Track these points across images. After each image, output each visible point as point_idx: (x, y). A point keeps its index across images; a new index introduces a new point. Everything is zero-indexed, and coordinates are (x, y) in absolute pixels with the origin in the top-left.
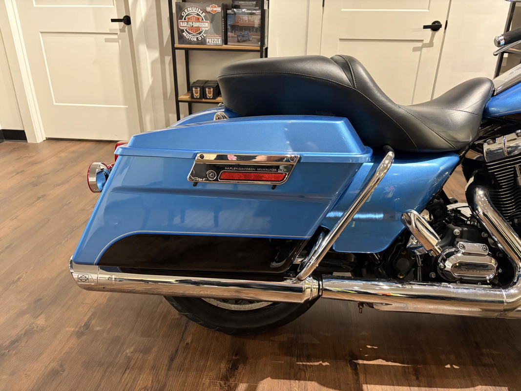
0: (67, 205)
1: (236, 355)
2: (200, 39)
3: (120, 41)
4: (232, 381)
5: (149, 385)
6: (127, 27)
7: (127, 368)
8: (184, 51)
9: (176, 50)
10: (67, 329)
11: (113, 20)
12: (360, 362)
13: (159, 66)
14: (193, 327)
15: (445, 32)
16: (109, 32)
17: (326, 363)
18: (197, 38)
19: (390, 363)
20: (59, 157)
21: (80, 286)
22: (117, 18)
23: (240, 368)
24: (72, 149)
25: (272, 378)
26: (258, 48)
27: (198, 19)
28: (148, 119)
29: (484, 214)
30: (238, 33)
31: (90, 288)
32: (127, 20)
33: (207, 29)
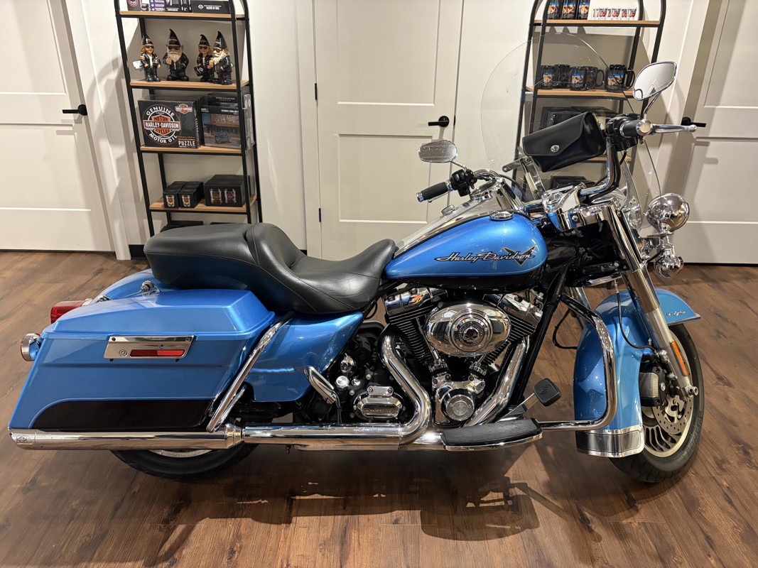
0: (12, 345)
1: (181, 499)
2: (170, 141)
3: (76, 133)
4: (172, 524)
5: (92, 533)
6: (83, 117)
7: (72, 519)
8: (157, 154)
9: (143, 154)
10: (14, 486)
11: (65, 112)
12: (298, 497)
13: (127, 164)
14: (142, 476)
15: (454, 128)
16: (61, 123)
17: (266, 501)
18: (167, 140)
19: (324, 497)
20: (4, 278)
21: (19, 446)
22: (70, 109)
23: (182, 511)
24: (20, 265)
25: (210, 518)
26: (239, 151)
27: (167, 119)
28: (117, 226)
29: (389, 361)
30: (215, 133)
31: (28, 448)
32: (82, 110)
33: (178, 130)
